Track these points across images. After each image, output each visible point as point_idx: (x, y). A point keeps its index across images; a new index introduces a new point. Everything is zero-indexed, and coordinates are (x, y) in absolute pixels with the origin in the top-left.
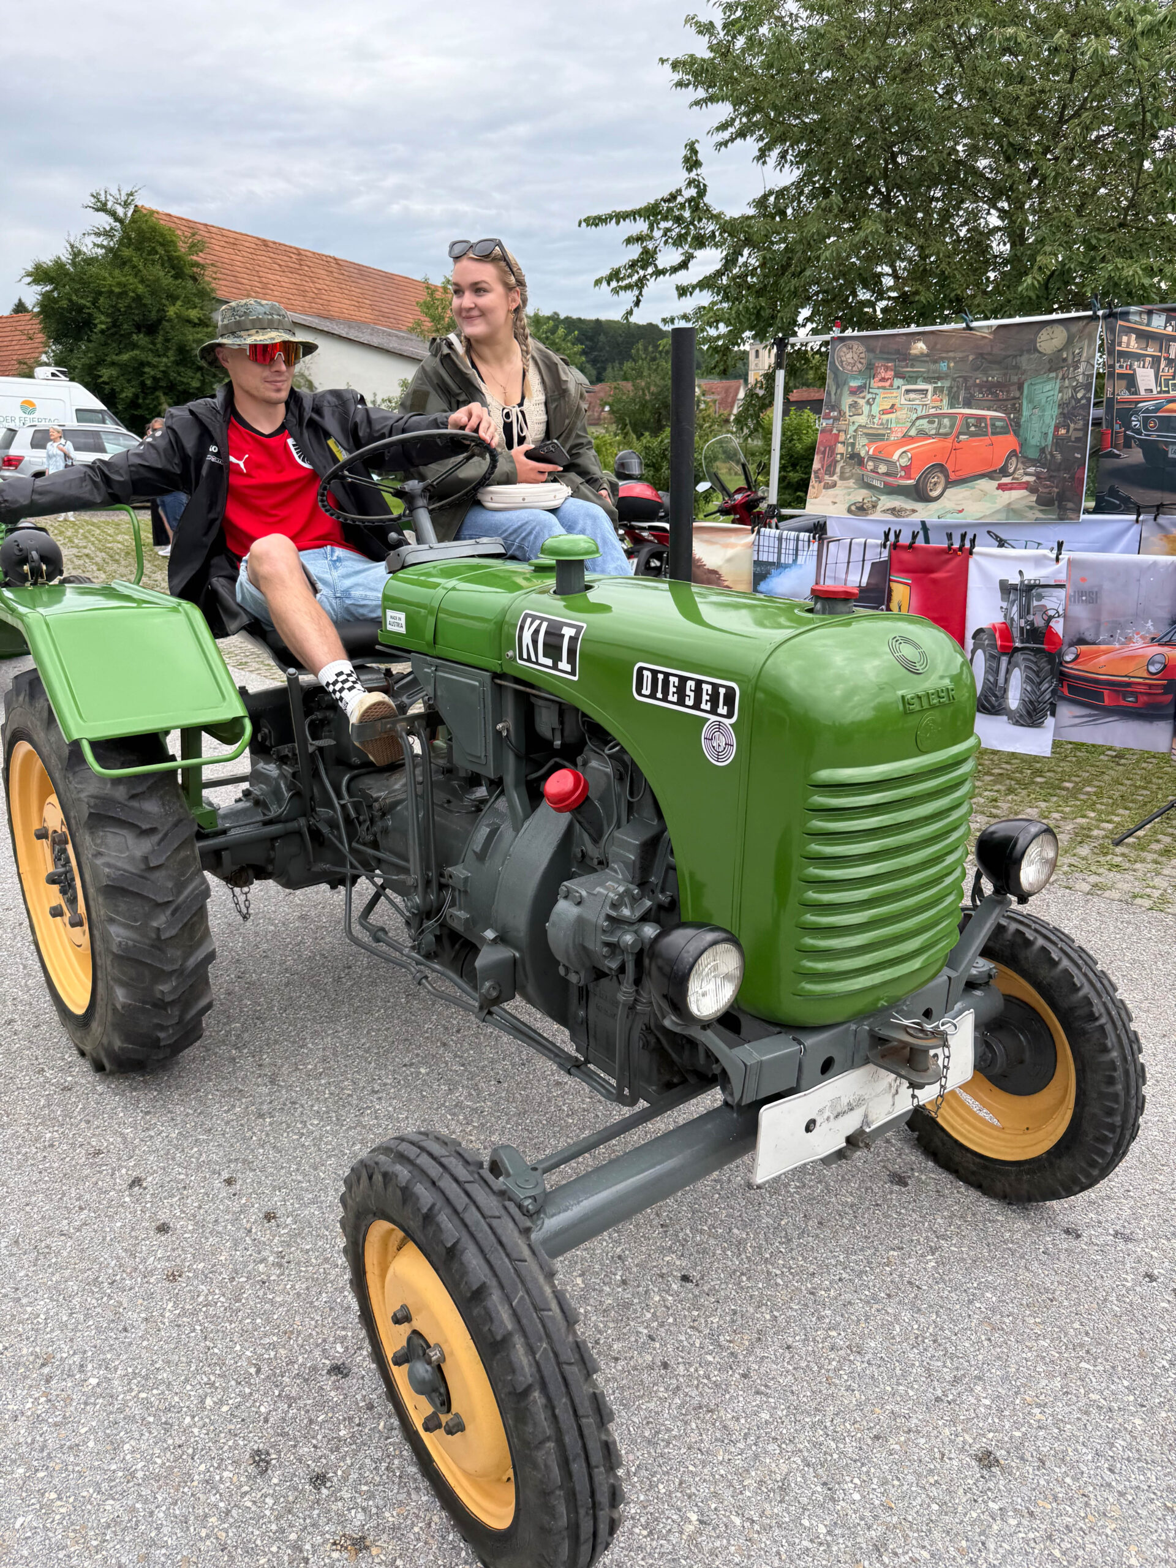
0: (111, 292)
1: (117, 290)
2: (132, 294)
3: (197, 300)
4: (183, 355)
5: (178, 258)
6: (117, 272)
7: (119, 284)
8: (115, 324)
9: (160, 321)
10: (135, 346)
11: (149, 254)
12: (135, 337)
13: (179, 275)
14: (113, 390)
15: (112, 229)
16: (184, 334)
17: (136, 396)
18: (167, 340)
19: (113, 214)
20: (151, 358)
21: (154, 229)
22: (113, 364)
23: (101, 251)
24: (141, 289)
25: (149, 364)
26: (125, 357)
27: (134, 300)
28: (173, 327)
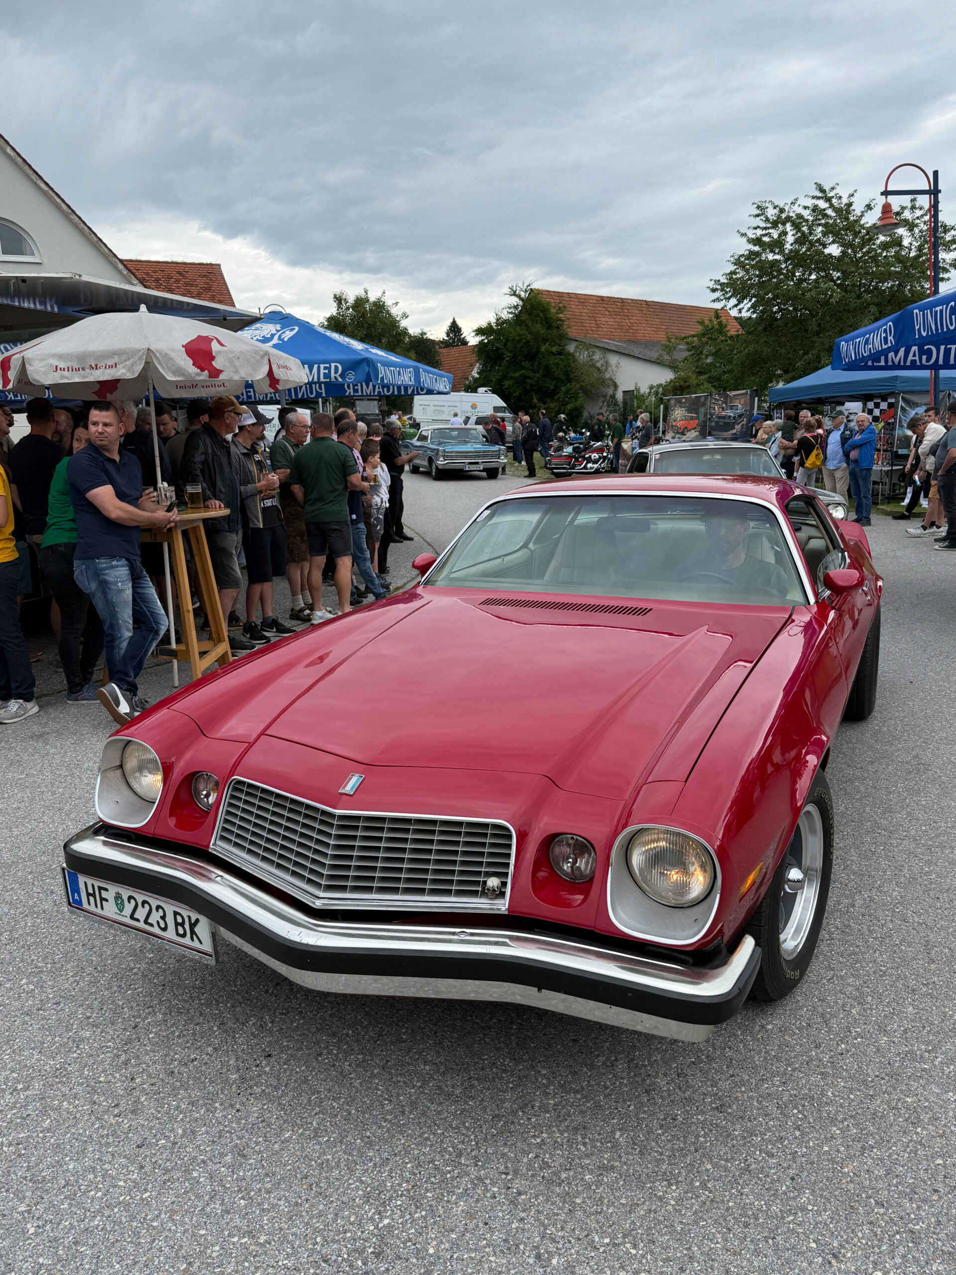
0: (514, 340)
1: (517, 338)
2: (524, 340)
3: (557, 341)
4: (548, 370)
5: (550, 318)
6: (518, 328)
7: (518, 335)
8: (514, 356)
9: (538, 352)
10: (523, 368)
11: (535, 317)
12: (523, 363)
13: (550, 327)
14: (510, 393)
15: (517, 305)
16: (548, 360)
17: (521, 395)
18: (540, 364)
19: (519, 296)
20: (531, 375)
21: (539, 303)
22: (511, 378)
23: (511, 316)
24: (529, 337)
25: (529, 377)
26: (517, 374)
27: (525, 343)
28: (543, 357)
